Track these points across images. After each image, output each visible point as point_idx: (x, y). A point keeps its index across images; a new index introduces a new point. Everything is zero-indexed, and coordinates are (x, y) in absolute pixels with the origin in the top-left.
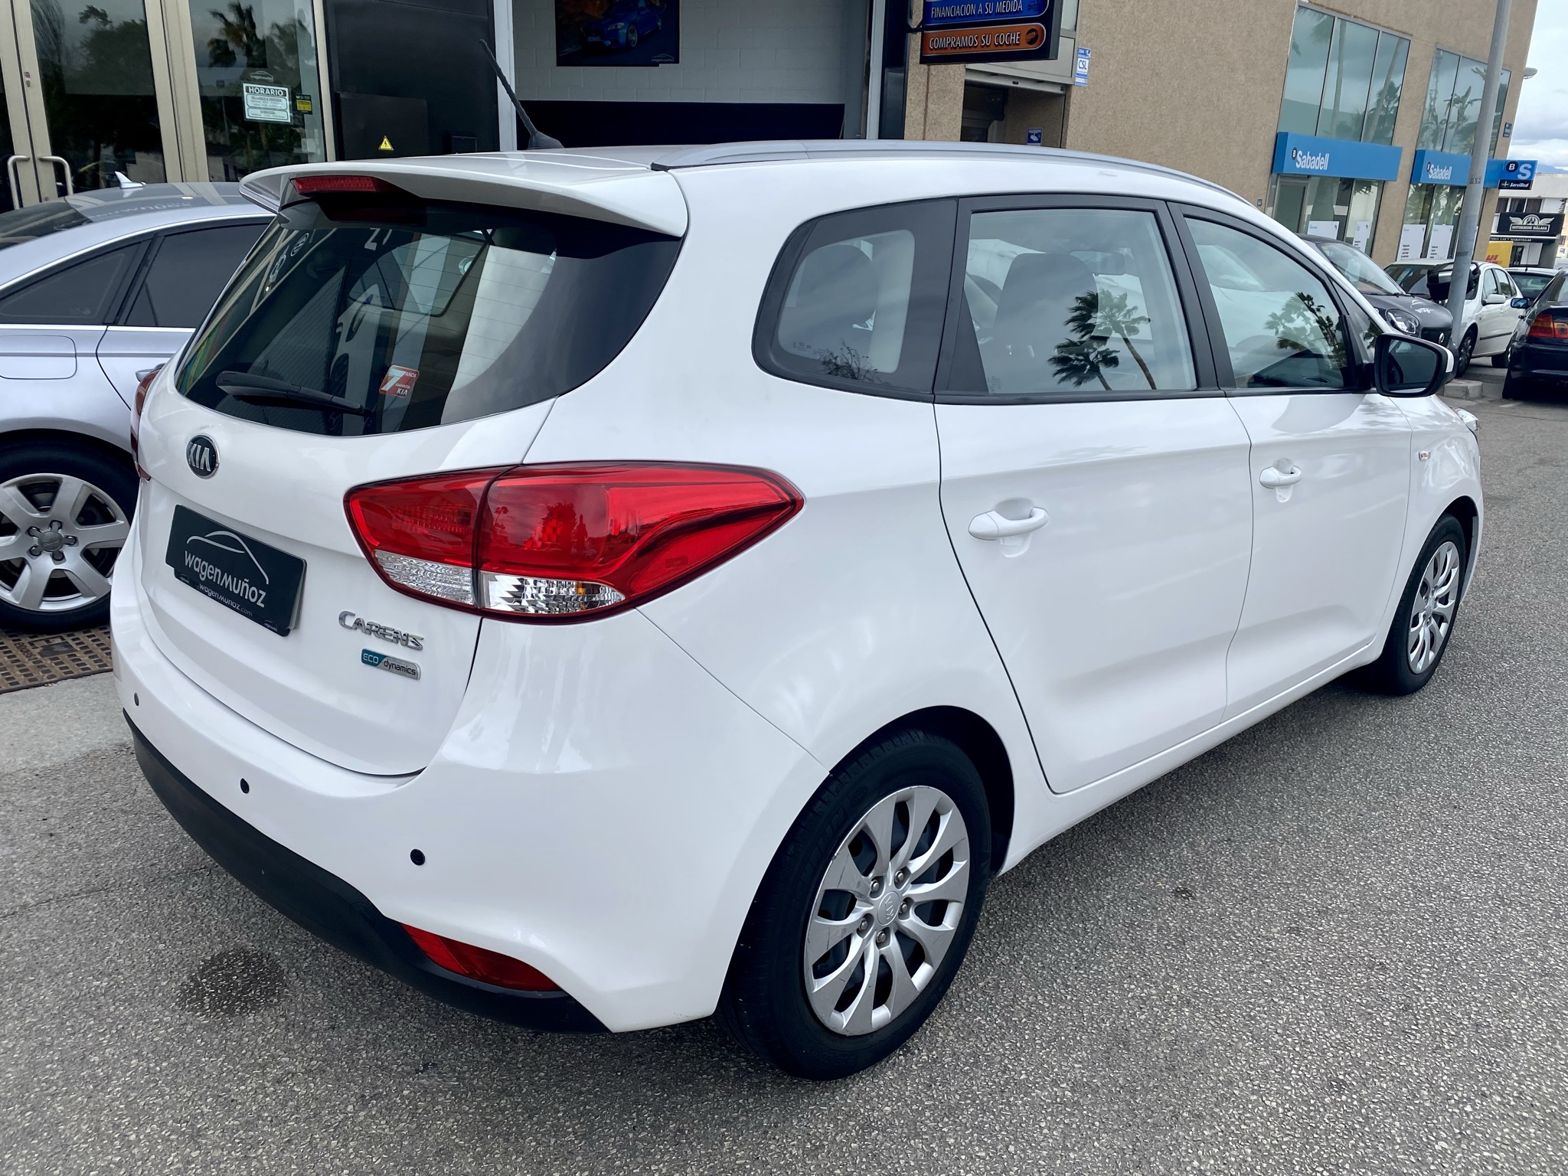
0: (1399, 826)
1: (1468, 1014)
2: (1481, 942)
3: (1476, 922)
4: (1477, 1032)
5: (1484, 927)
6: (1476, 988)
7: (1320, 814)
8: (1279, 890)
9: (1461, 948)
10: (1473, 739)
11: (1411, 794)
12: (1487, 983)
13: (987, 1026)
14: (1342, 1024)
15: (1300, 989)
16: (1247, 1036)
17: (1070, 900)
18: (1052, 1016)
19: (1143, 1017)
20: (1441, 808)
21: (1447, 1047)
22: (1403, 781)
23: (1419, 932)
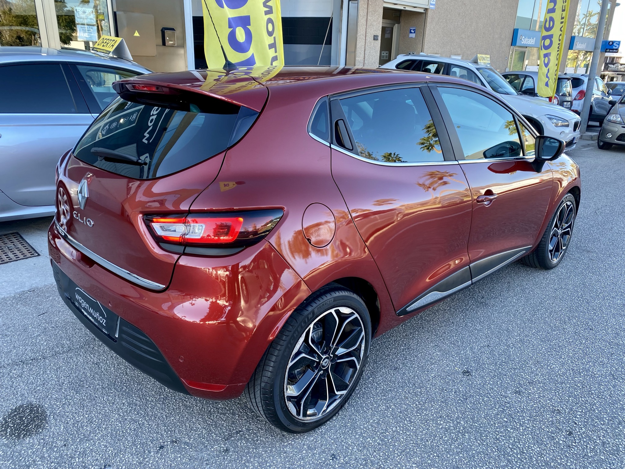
0: (565, 339)
1: (599, 437)
2: (604, 399)
3: (602, 388)
4: (603, 446)
5: (605, 391)
6: (603, 423)
7: (530, 333)
8: (511, 371)
9: (595, 401)
10: (598, 295)
11: (571, 322)
12: (608, 420)
13: (373, 444)
14: (539, 442)
15: (520, 424)
16: (495, 449)
17: (415, 376)
18: (403, 438)
19: (446, 439)
20: (584, 329)
21: (589, 455)
22: (567, 316)
23: (576, 393)
